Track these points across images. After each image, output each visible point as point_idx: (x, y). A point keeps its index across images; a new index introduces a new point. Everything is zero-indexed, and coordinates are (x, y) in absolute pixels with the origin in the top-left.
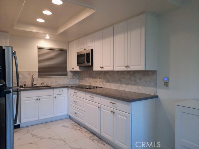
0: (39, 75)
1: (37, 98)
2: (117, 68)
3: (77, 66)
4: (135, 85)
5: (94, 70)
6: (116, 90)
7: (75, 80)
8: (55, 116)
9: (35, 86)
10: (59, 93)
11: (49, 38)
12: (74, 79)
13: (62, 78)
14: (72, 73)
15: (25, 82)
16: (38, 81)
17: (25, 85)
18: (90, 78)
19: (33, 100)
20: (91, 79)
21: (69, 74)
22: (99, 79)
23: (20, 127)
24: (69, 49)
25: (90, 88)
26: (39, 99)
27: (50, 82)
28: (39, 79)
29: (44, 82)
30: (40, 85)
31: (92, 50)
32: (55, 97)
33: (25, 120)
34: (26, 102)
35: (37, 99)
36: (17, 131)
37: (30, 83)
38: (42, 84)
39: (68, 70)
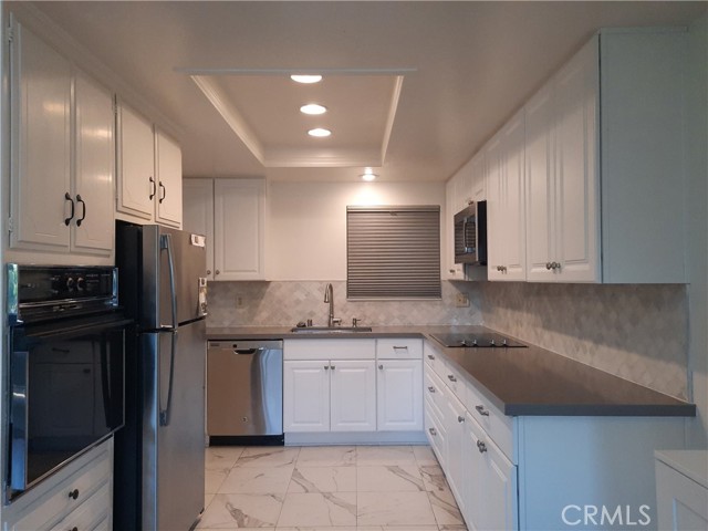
0: (352, 292)
1: (326, 363)
2: (534, 270)
3: (456, 262)
4: (619, 346)
5: (490, 278)
6: (567, 360)
7: (471, 313)
8: (380, 429)
9: (337, 325)
10: (392, 353)
11: (373, 177)
12: (467, 310)
13: (423, 305)
14: (457, 287)
15: (312, 314)
16: (347, 311)
17: (310, 322)
18: (507, 307)
19: (317, 368)
20: (509, 312)
21: (448, 291)
22: (525, 314)
23: (283, 444)
24: (445, 205)
25: (505, 346)
26: (333, 368)
27: (382, 318)
28: (351, 306)
29: (365, 316)
30: (351, 325)
31: (482, 206)
32: (381, 367)
33: (293, 425)
34: (296, 371)
35: (326, 368)
36: (268, 454)
37: (326, 318)
38: (355, 321)
39: (442, 278)
